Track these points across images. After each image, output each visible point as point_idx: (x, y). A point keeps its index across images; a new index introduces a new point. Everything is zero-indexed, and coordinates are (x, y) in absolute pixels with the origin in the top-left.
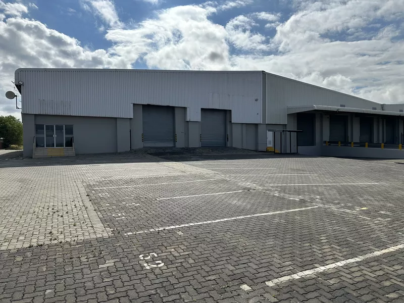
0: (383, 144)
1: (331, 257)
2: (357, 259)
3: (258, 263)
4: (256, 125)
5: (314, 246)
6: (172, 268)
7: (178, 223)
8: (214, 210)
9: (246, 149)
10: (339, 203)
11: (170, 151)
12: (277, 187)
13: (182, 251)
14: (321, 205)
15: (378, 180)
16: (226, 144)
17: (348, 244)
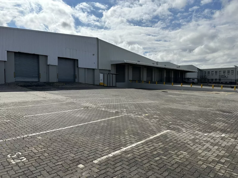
0: (157, 82)
1: (130, 142)
2: (142, 142)
3: (90, 150)
4: (94, 69)
5: (121, 137)
6: (32, 161)
7: (39, 131)
8: (64, 121)
9: (87, 84)
10: (135, 113)
11: (35, 84)
12: (104, 105)
13: (40, 149)
14: (126, 114)
15: (154, 100)
16: (74, 80)
17: (138, 134)
